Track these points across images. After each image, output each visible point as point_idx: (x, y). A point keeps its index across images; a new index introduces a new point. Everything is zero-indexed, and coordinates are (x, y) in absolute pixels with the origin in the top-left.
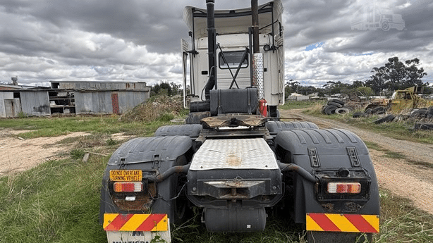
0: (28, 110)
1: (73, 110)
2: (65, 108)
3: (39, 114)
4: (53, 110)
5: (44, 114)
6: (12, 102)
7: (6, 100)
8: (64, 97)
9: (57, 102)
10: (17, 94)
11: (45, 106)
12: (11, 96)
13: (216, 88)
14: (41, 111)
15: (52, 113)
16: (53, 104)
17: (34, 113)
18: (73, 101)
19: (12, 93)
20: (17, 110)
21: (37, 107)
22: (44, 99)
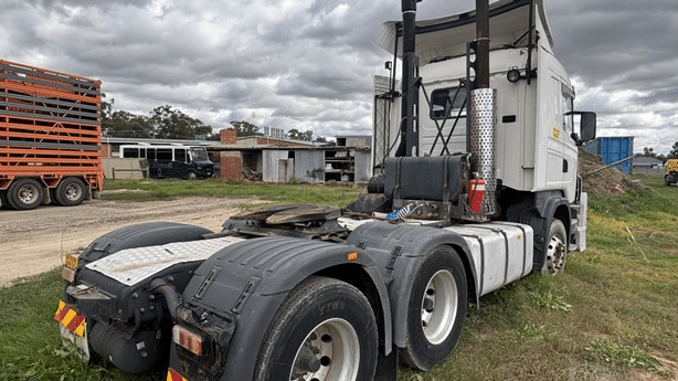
0: (301, 175)
1: (352, 177)
2: (344, 174)
3: (311, 180)
4: (329, 176)
5: (317, 181)
6: (286, 163)
7: (281, 161)
8: (343, 159)
9: (334, 166)
10: (291, 155)
11: (320, 170)
12: (285, 155)
13: (417, 154)
14: (314, 177)
15: (327, 180)
16: (329, 168)
17: (306, 179)
18: (353, 164)
19: (287, 152)
20: (290, 173)
21: (311, 170)
22: (319, 161)
